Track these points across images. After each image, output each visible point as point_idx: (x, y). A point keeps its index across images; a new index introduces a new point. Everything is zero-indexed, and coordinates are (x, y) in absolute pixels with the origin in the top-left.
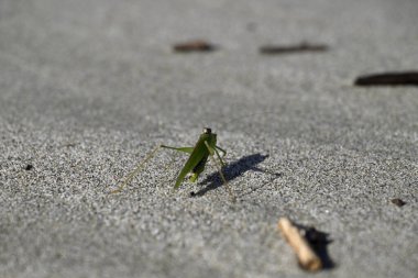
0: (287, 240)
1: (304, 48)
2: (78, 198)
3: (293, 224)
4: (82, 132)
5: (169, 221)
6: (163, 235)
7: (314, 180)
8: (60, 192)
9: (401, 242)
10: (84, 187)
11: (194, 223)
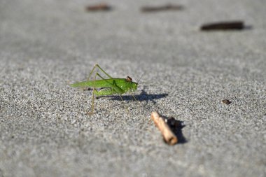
0: (157, 126)
1: (168, 8)
2: (25, 101)
3: (160, 116)
4: (28, 61)
5: (82, 115)
6: (78, 123)
7: (174, 89)
8: (13, 98)
9: (227, 126)
10: (29, 95)
11: (98, 116)
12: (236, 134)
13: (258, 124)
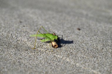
5: (18, 34)
6: (16, 38)
9: (79, 40)
11: (24, 34)
12: (82, 44)
13: (92, 39)
